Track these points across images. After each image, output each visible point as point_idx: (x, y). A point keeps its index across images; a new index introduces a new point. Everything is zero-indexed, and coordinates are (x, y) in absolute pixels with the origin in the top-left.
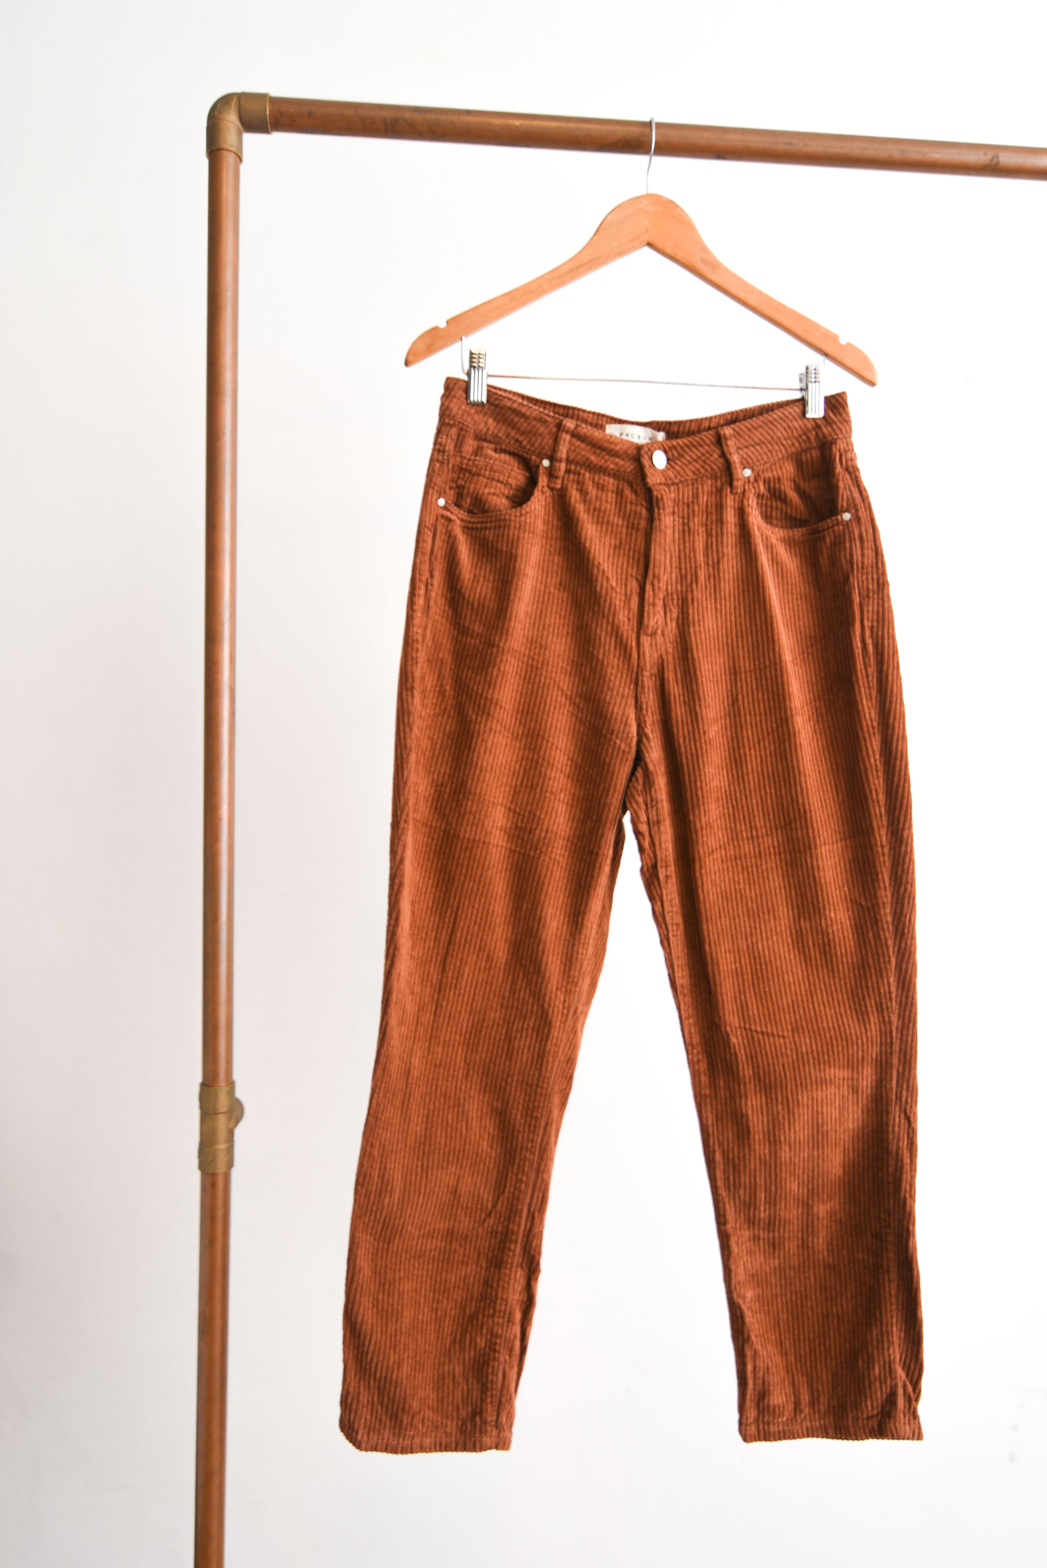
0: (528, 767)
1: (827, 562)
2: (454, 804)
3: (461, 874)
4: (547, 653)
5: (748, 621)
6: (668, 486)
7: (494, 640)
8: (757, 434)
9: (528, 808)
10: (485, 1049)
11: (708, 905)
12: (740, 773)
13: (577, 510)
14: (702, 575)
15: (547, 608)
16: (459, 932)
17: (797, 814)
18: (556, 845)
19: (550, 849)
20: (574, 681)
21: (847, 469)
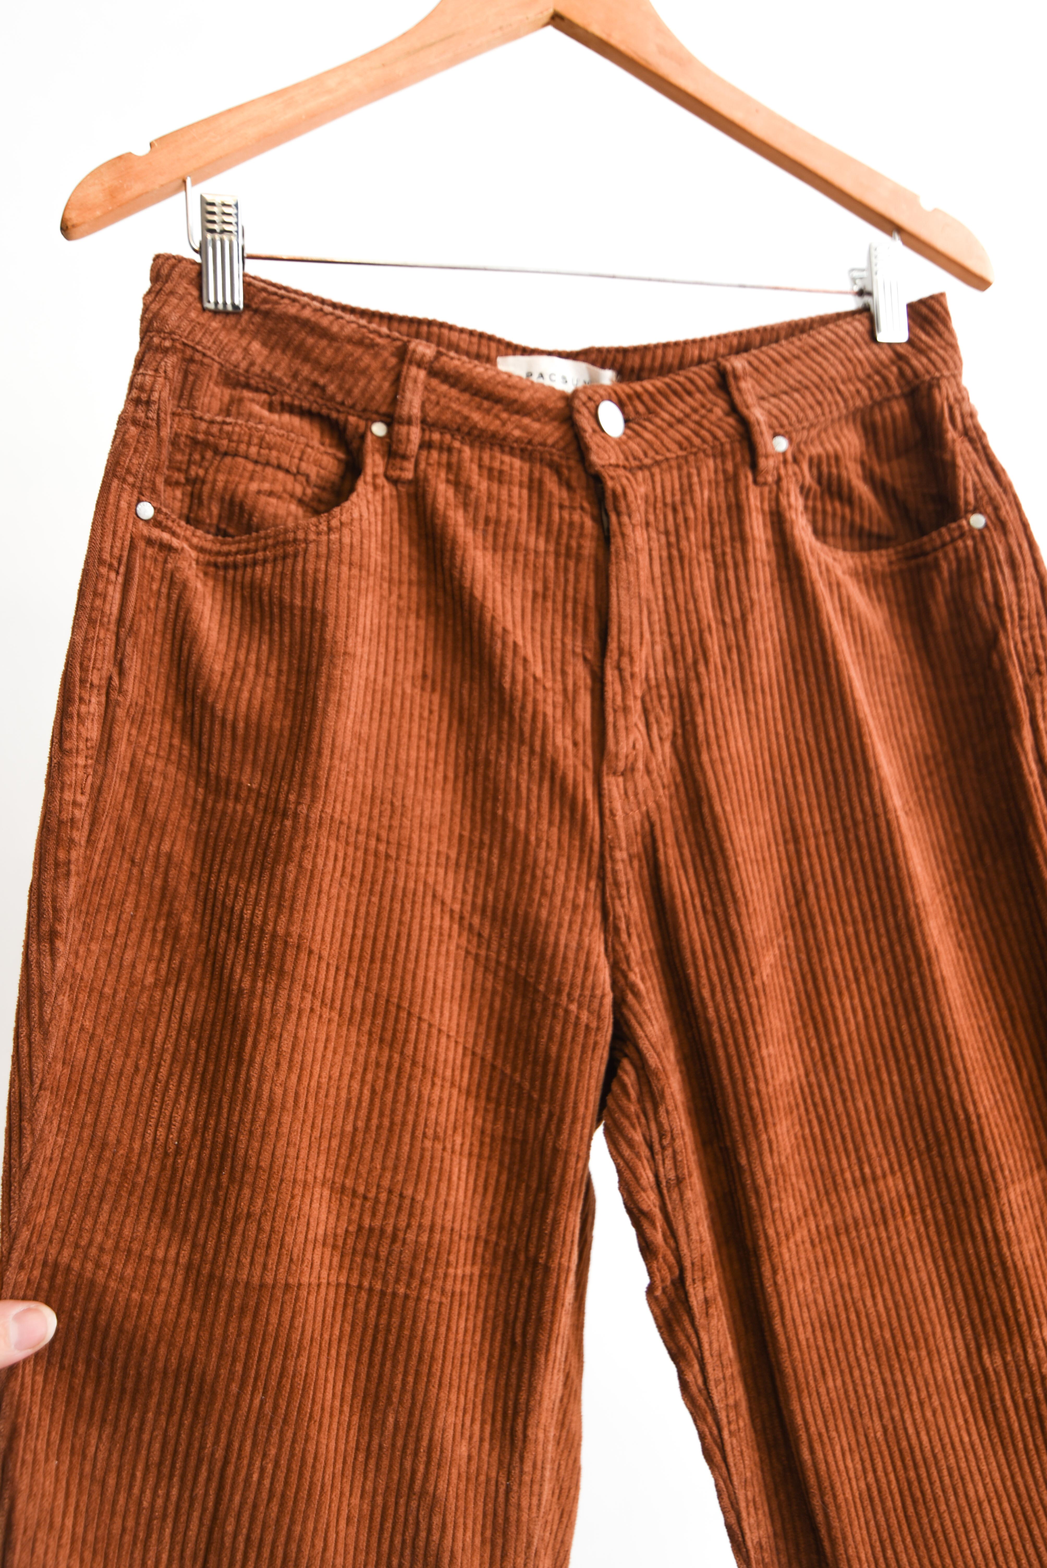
0: (380, 1083)
1: (944, 610)
4: (407, 823)
5: (811, 733)
6: (631, 470)
8: (793, 371)
9: (386, 1183)
13: (451, 522)
14: (714, 644)
15: (400, 727)
20: (467, 879)
21: (966, 433)
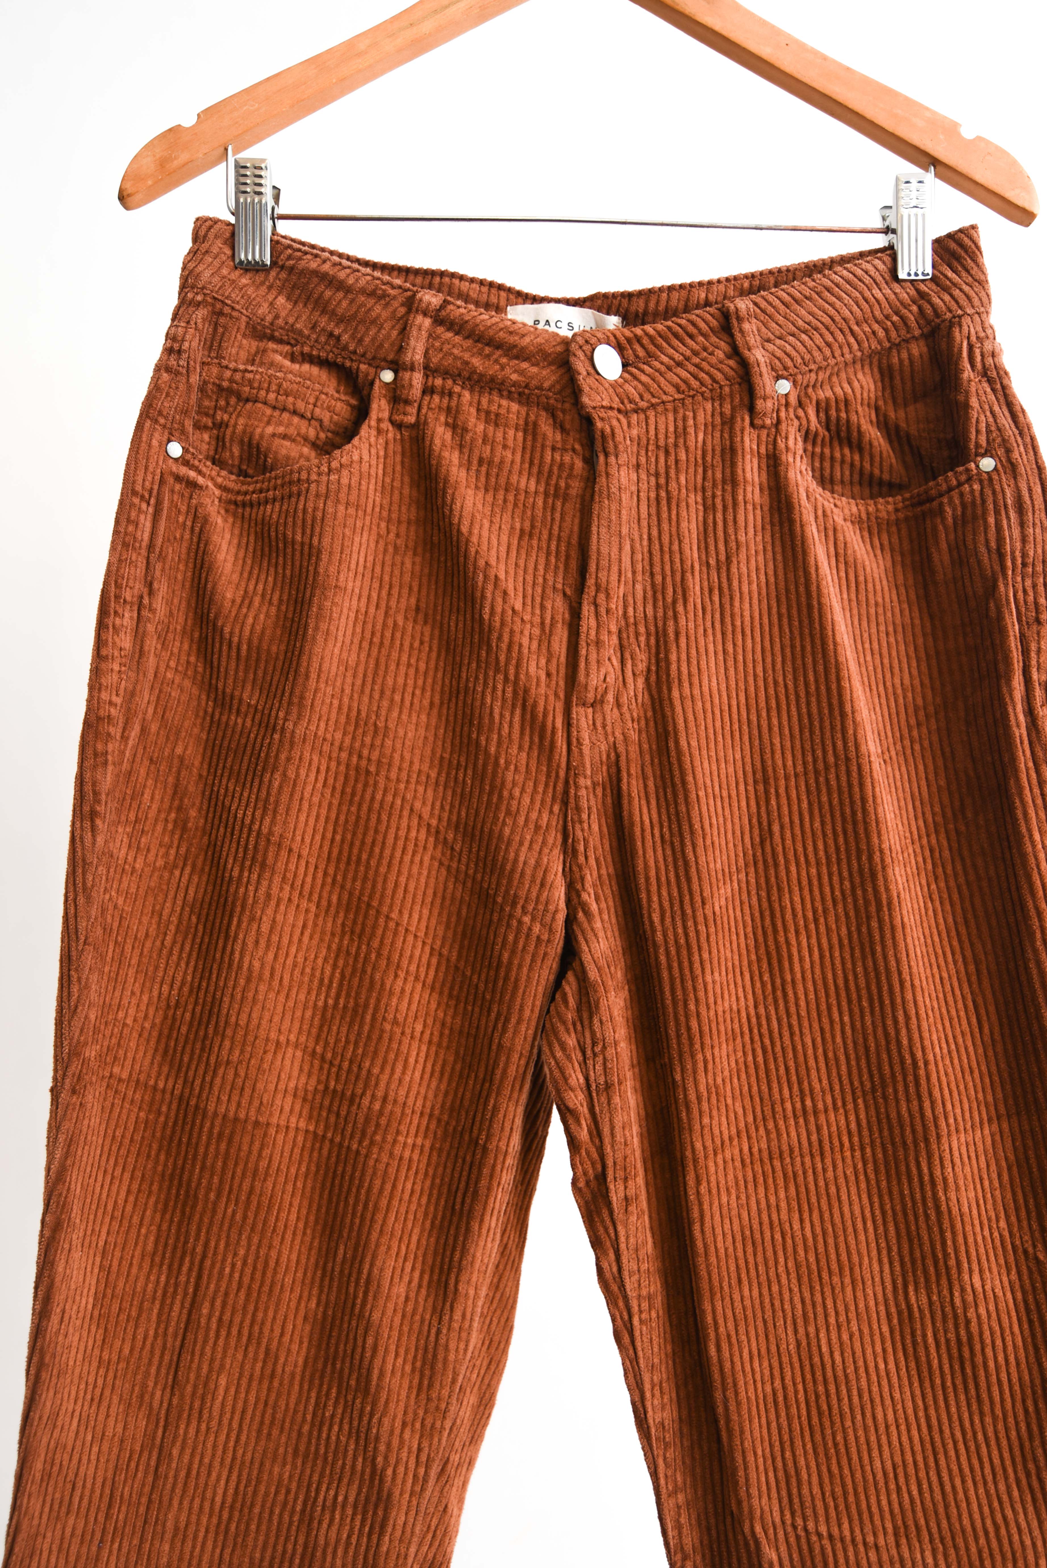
1: (946, 558)
2: (198, 1046)
3: (209, 1189)
4: (389, 743)
6: (626, 414)
7: (277, 719)
8: (803, 313)
9: (348, 1054)
10: (260, 1543)
11: (713, 1259)
12: (778, 981)
13: (445, 463)
15: (389, 655)
16: (207, 1304)
17: (897, 1068)
18: (403, 1128)
19: (390, 1138)
20: (444, 798)
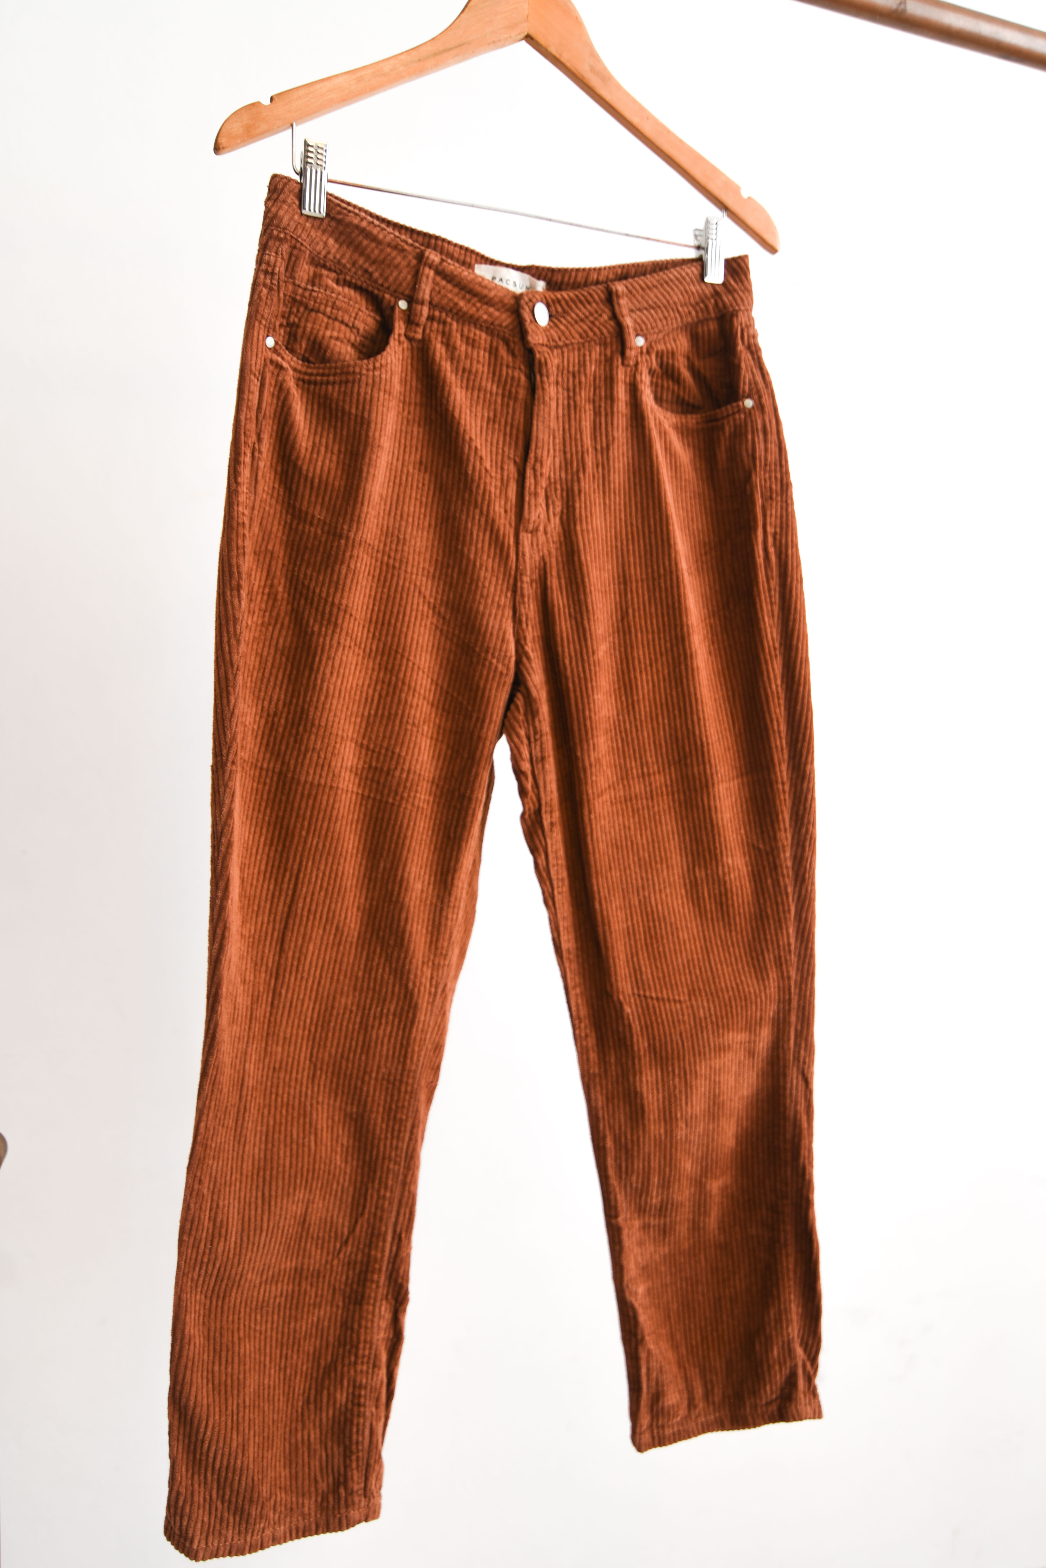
0: (384, 692)
1: (724, 456)
2: (292, 739)
4: (406, 549)
5: (640, 521)
6: (550, 348)
7: (342, 529)
8: (652, 295)
9: (385, 744)
10: (335, 1043)
11: (597, 857)
12: (630, 702)
13: (443, 369)
14: (589, 461)
15: (405, 492)
16: (301, 900)
17: (693, 748)
18: (419, 788)
19: (412, 794)
20: (439, 586)
21: (749, 347)
